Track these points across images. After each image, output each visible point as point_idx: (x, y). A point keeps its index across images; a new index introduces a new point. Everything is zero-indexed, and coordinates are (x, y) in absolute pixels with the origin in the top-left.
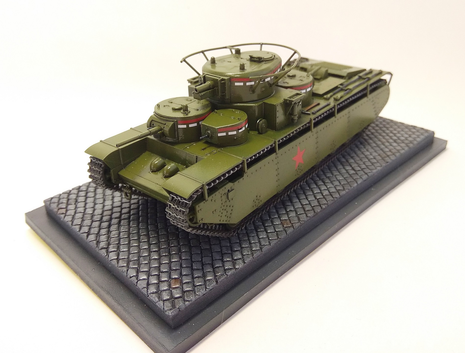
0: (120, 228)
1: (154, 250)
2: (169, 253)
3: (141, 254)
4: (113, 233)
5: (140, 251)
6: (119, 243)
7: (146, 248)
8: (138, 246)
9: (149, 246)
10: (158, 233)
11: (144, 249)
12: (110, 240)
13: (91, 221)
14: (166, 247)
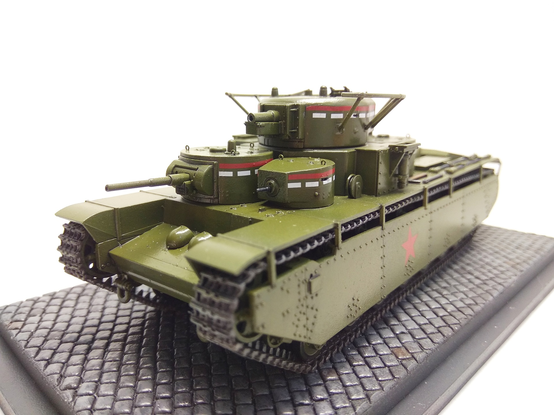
0: (105, 356)
1: (164, 395)
2: (192, 401)
3: (137, 401)
4: (93, 362)
5: (136, 396)
6: (99, 380)
7: (147, 392)
8: (134, 387)
9: (154, 387)
10: (172, 365)
11: (144, 392)
12: (84, 375)
13: (59, 341)
14: (186, 390)
